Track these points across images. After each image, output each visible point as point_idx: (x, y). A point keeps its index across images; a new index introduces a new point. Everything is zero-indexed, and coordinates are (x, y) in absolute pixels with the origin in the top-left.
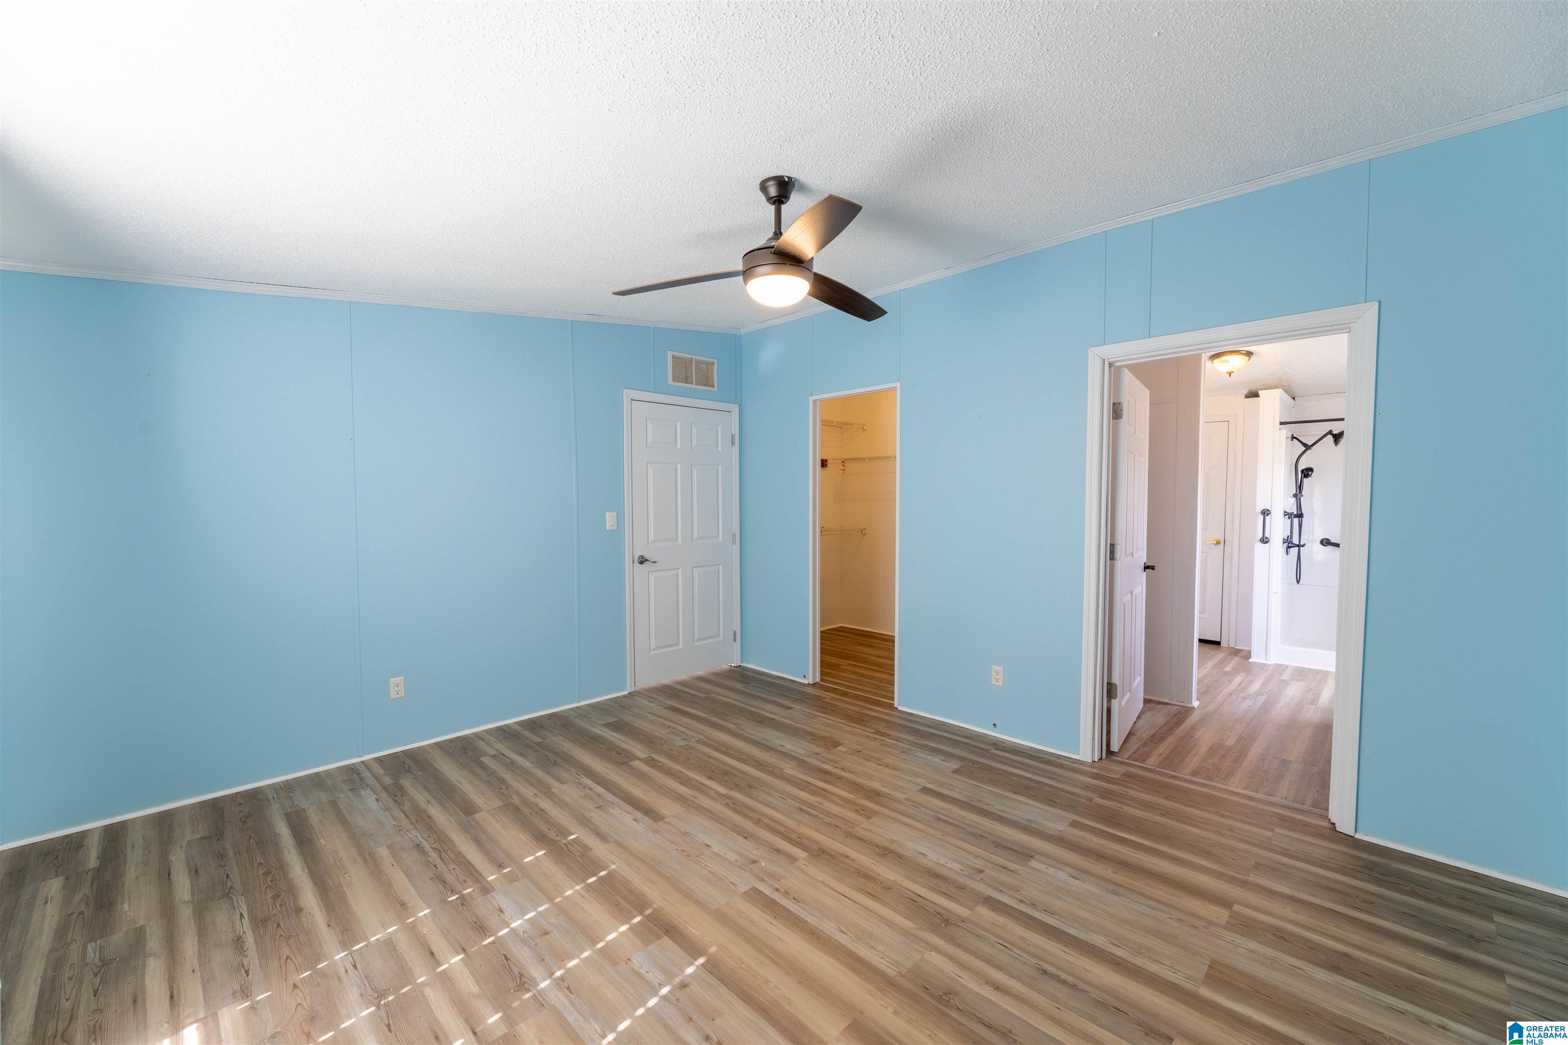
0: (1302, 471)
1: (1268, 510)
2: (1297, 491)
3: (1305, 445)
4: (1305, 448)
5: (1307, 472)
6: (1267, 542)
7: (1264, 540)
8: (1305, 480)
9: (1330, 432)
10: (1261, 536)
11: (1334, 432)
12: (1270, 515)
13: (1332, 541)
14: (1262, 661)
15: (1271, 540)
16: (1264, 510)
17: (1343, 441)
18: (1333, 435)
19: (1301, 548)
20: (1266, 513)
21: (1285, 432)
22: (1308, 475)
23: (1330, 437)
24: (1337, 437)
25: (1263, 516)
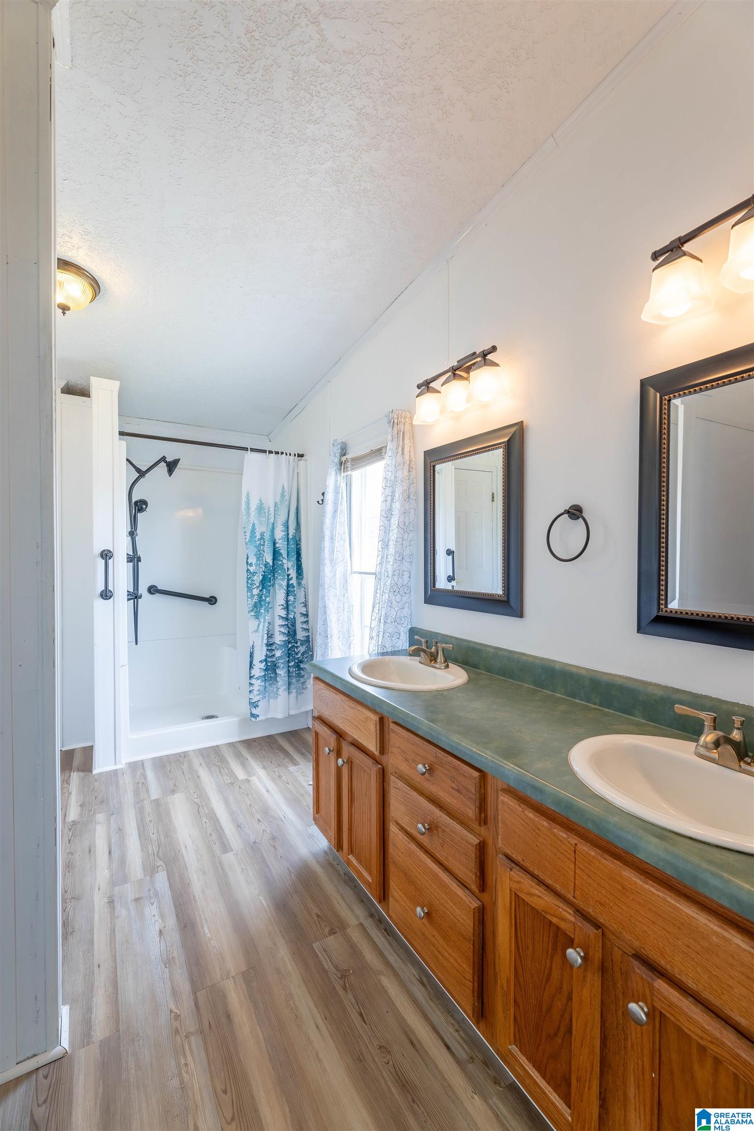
0: (136, 503)
1: (110, 551)
2: (132, 528)
3: (138, 470)
4: (139, 475)
5: (139, 506)
6: (110, 597)
7: (106, 595)
8: (139, 515)
9: (163, 459)
10: (103, 588)
11: (168, 460)
12: (112, 558)
13: (159, 588)
14: (112, 768)
15: (116, 594)
16: (104, 551)
17: (176, 472)
18: (166, 462)
19: (139, 600)
20: (106, 555)
21: (122, 445)
22: (142, 508)
23: (163, 464)
24: (172, 466)
25: (103, 561)
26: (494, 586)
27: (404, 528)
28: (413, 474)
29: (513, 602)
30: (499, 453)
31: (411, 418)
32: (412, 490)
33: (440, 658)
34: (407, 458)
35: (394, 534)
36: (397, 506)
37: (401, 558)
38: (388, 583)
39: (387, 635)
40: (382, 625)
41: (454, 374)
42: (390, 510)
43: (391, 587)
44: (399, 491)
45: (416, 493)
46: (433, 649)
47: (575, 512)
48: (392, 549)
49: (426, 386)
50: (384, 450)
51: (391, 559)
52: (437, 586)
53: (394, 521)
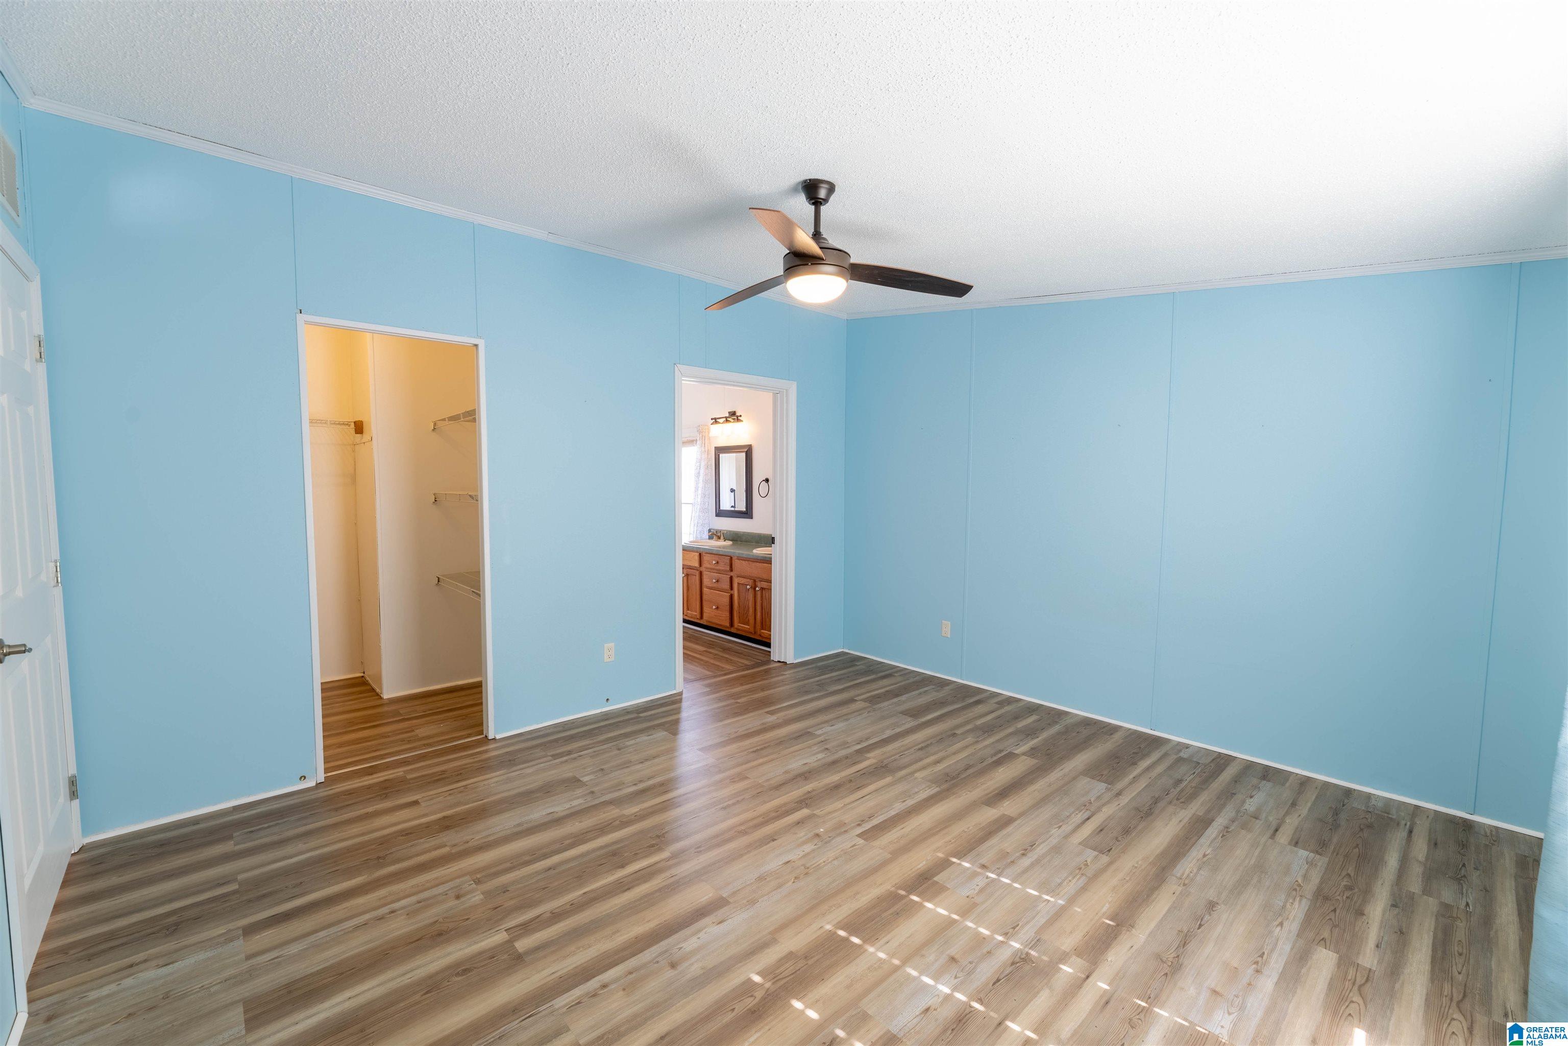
26: (742, 507)
27: (706, 482)
28: (709, 457)
29: (749, 513)
30: (744, 454)
31: (709, 433)
32: (709, 464)
33: (722, 537)
34: (706, 449)
35: (701, 485)
36: (702, 471)
37: (704, 496)
38: (698, 508)
39: (698, 531)
40: (696, 528)
41: (727, 420)
42: (699, 473)
43: (700, 509)
44: (703, 464)
45: (711, 465)
46: (719, 534)
47: (767, 480)
48: (700, 492)
49: (715, 421)
50: (695, 442)
51: (699, 497)
52: (721, 508)
53: (701, 478)
